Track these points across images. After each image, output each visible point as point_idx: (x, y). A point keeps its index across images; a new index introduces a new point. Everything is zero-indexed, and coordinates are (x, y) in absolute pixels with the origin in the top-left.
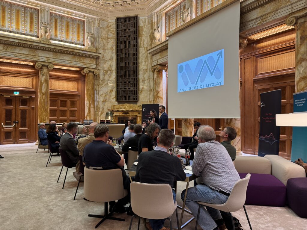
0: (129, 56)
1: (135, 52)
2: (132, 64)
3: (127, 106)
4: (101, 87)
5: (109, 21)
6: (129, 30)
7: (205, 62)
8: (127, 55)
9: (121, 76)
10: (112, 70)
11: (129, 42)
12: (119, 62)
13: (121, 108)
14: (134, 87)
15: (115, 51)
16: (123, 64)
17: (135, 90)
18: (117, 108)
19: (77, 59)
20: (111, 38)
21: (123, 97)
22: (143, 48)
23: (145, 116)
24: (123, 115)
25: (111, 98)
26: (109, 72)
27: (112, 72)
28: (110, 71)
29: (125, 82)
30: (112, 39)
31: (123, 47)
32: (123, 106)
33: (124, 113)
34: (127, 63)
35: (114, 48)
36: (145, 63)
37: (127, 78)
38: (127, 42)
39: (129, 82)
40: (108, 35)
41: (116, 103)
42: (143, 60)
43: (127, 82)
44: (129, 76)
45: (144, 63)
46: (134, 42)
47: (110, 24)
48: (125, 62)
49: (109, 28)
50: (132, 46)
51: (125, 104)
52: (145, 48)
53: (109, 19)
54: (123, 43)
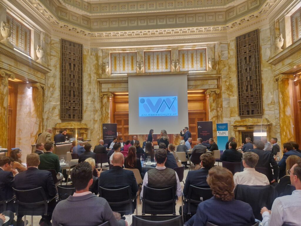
0: (74, 78)
1: (80, 76)
2: (76, 86)
3: (73, 124)
4: (46, 103)
5: (52, 38)
6: (74, 54)
7: (164, 100)
8: (72, 76)
9: (65, 95)
10: (55, 87)
11: (74, 65)
12: (64, 81)
13: (67, 126)
14: (79, 106)
15: (58, 69)
16: (67, 84)
17: (79, 109)
18: (64, 126)
19: (32, 72)
20: (54, 56)
21: (67, 115)
22: (87, 74)
23: (106, 133)
24: (70, 132)
25: (54, 115)
26: (51, 89)
27: (55, 90)
28: (53, 88)
29: (70, 101)
30: (55, 58)
31: (68, 67)
32: (70, 123)
33: (70, 131)
34: (72, 83)
35: (58, 66)
36: (89, 86)
37: (72, 97)
38: (72, 65)
39: (74, 102)
40: (51, 51)
41: (59, 121)
42: (87, 84)
43: (72, 101)
44: (74, 96)
45: (87, 86)
46: (79, 66)
47: (53, 42)
48: (70, 83)
49: (52, 45)
50: (77, 69)
51: (72, 122)
52: (88, 74)
53: (51, 36)
54: (67, 64)
